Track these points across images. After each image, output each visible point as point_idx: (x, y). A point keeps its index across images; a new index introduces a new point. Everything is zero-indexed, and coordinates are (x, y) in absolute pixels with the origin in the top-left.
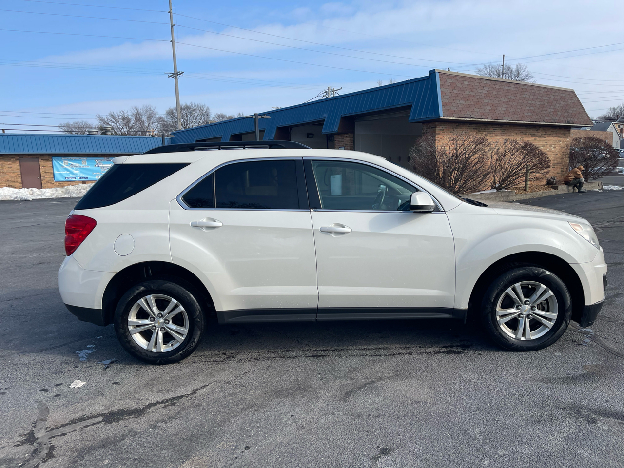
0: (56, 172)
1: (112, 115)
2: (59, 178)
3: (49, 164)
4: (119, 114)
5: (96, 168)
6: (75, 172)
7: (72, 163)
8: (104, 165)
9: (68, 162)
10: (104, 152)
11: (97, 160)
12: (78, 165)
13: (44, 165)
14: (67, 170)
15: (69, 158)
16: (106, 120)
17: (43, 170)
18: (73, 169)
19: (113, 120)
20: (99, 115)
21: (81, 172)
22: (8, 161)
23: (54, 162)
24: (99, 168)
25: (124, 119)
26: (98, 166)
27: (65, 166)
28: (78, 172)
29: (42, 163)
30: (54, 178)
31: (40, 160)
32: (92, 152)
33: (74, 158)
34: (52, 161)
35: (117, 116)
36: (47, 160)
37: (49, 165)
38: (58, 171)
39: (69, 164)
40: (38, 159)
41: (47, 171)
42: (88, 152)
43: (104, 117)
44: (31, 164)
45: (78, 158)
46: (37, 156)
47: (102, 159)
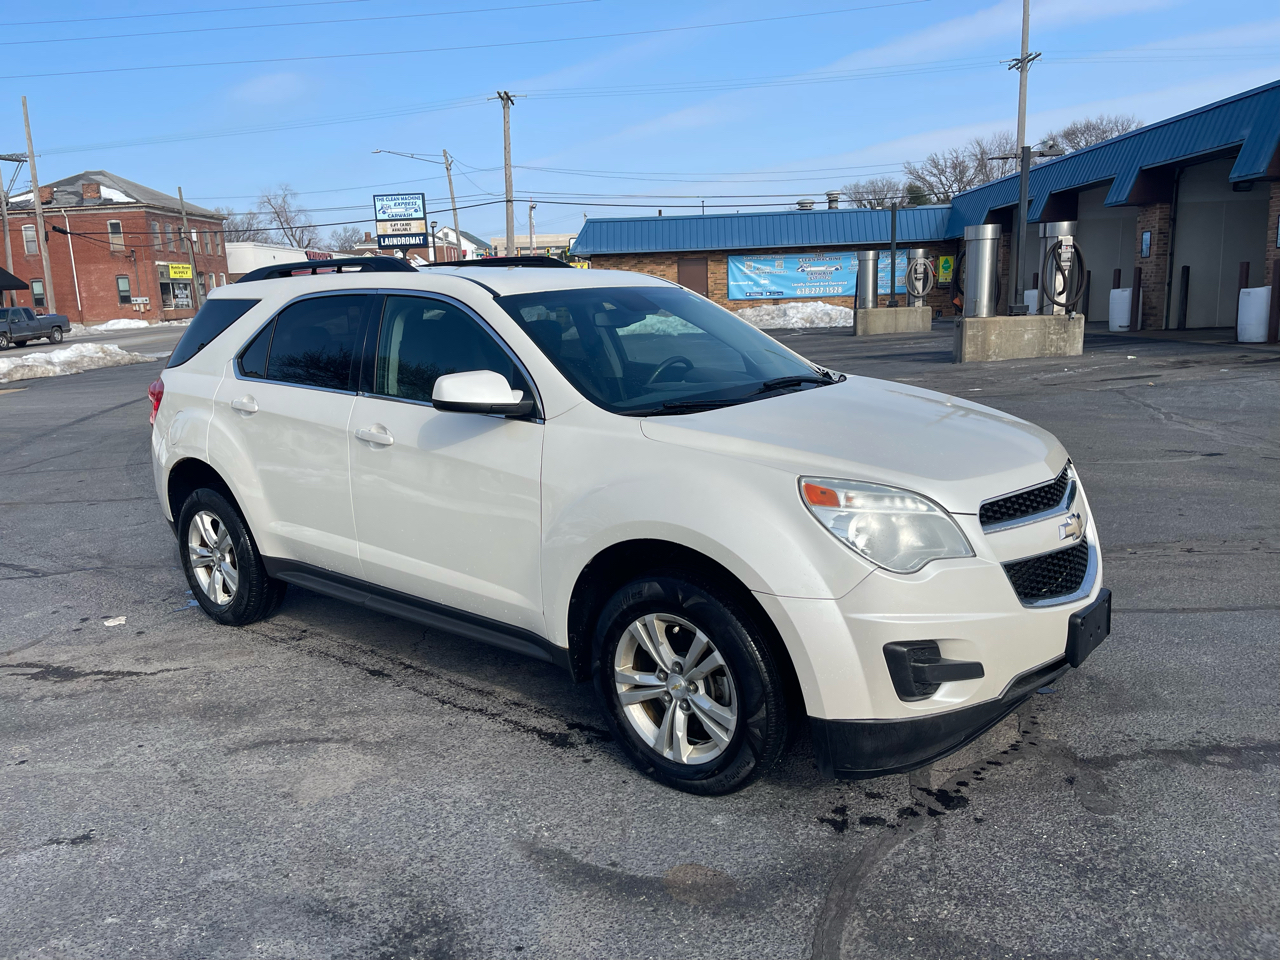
0: (731, 283)
1: (933, 161)
2: (735, 294)
3: (722, 268)
4: (947, 156)
5: (799, 274)
6: (763, 282)
7: (759, 266)
8: (813, 269)
9: (753, 264)
10: (814, 244)
11: (800, 260)
12: (768, 269)
13: (714, 270)
14: (749, 278)
15: (755, 257)
16: (920, 172)
17: (712, 280)
18: (760, 276)
19: (935, 171)
20: (909, 163)
21: (772, 282)
22: (660, 264)
23: (731, 264)
24: (804, 275)
25: (954, 167)
26: (803, 271)
27: (745, 269)
28: (766, 282)
29: (712, 266)
30: (728, 293)
31: (709, 263)
32: (792, 244)
33: (763, 257)
34: (727, 262)
35: (942, 162)
36: (720, 261)
37: (722, 271)
38: (736, 280)
39: (754, 267)
40: (706, 259)
41: (718, 282)
42: (785, 244)
43: (918, 166)
44: (693, 269)
45: (769, 257)
46: (705, 255)
47: (812, 255)
